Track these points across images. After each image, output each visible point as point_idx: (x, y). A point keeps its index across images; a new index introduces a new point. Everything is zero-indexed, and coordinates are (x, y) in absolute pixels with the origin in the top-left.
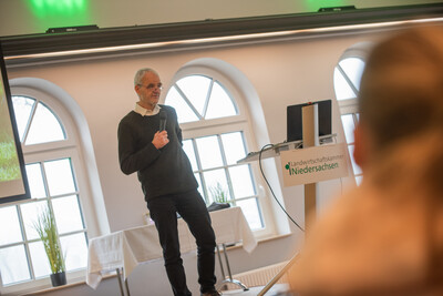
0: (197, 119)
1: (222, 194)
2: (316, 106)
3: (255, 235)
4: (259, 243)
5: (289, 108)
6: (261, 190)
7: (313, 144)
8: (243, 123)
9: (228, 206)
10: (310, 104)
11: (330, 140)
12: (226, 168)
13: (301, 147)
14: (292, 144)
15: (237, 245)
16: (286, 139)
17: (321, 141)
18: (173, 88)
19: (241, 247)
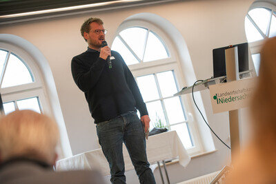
0: (137, 62)
1: (160, 121)
2: (236, 48)
3: (189, 152)
4: (192, 158)
5: (214, 50)
6: (190, 117)
7: (234, 79)
8: (173, 64)
9: (166, 130)
10: (231, 47)
11: (247, 74)
12: (161, 100)
13: (225, 81)
14: (218, 79)
15: (173, 161)
16: (213, 75)
17: (241, 76)
18: (117, 38)
19: (178, 162)
